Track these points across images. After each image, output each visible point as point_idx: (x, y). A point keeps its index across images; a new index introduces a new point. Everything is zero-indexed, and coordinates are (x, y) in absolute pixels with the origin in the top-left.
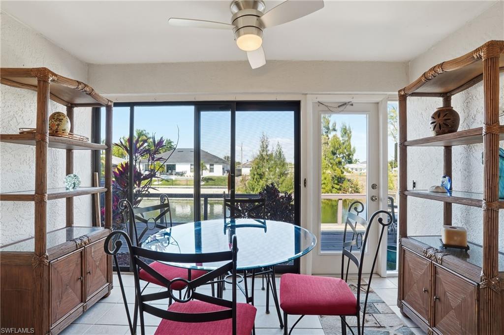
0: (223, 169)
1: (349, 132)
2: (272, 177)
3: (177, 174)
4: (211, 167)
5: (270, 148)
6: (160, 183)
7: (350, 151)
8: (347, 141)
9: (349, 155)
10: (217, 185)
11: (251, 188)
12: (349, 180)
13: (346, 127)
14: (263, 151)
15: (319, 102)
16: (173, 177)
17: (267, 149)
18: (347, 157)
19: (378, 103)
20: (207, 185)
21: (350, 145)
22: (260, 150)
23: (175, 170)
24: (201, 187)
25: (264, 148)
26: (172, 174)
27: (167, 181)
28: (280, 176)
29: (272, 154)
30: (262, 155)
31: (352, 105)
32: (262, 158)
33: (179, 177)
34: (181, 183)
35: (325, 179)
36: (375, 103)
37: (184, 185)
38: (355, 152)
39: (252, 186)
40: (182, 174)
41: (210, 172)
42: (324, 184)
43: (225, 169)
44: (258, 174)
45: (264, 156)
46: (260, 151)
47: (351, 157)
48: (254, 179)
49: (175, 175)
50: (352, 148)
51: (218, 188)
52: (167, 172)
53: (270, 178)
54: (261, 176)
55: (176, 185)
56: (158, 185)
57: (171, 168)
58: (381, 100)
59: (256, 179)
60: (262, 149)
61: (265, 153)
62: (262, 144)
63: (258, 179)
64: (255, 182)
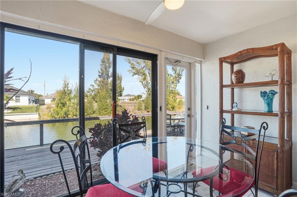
0: (29, 99)
1: (120, 78)
2: (72, 105)
4: (17, 98)
5: (70, 85)
7: (121, 89)
8: (119, 83)
9: (120, 92)
10: (25, 112)
11: (56, 113)
12: (120, 106)
13: (119, 75)
14: (65, 87)
17: (68, 86)
18: (119, 93)
19: (190, 63)
20: (14, 113)
21: (121, 86)
24: (5, 114)
25: (66, 85)
29: (72, 89)
30: (64, 90)
31: (180, 62)
32: (64, 92)
35: (107, 105)
36: (189, 63)
38: (124, 90)
39: (57, 111)
41: (16, 102)
42: (107, 108)
43: (31, 100)
44: (61, 103)
46: (63, 87)
47: (121, 92)
48: (58, 107)
50: (122, 87)
51: (25, 114)
53: (71, 106)
54: (64, 105)
58: (193, 61)
59: (60, 107)
60: (64, 86)
61: (66, 89)
62: (64, 82)
63: (61, 107)
64: (59, 109)
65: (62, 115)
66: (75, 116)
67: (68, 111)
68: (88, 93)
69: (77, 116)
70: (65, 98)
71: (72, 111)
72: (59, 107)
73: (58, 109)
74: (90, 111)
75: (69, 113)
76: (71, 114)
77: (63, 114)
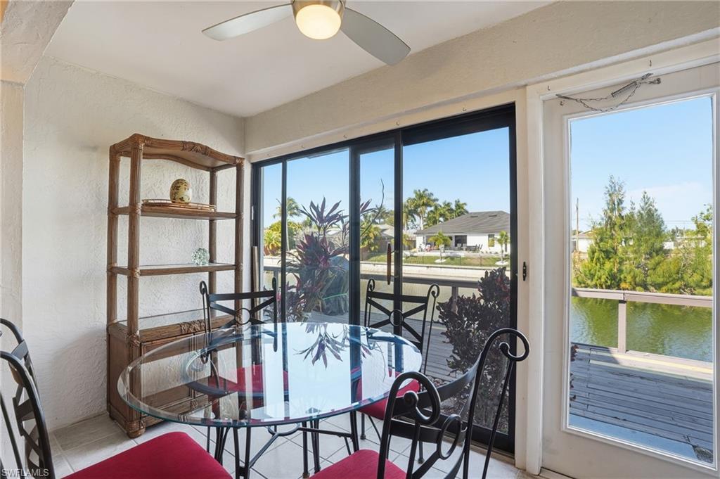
2: (632, 256)
3: (469, 249)
5: (626, 204)
6: (444, 261)
11: (588, 274)
14: (612, 210)
15: (559, 96)
16: (462, 254)
17: (621, 206)
22: (606, 208)
23: (466, 243)
25: (615, 204)
26: (462, 249)
27: (452, 258)
28: (650, 254)
29: (632, 214)
30: (610, 218)
32: (611, 223)
33: (471, 254)
34: (472, 262)
37: (477, 265)
39: (590, 271)
40: (475, 249)
44: (601, 250)
45: (614, 218)
46: (605, 211)
48: (592, 259)
49: (466, 250)
52: (456, 245)
53: (628, 259)
54: (609, 254)
55: (465, 264)
56: (441, 264)
57: (460, 240)
59: (598, 259)
60: (610, 207)
61: (616, 213)
62: (609, 198)
63: (601, 260)
64: (596, 264)
65: (603, 280)
66: (641, 286)
67: (620, 271)
68: (707, 223)
69: (649, 286)
70: (612, 237)
71: (630, 272)
72: (594, 260)
73: (594, 264)
74: (697, 277)
75: (622, 276)
76: (629, 279)
77: (604, 277)
